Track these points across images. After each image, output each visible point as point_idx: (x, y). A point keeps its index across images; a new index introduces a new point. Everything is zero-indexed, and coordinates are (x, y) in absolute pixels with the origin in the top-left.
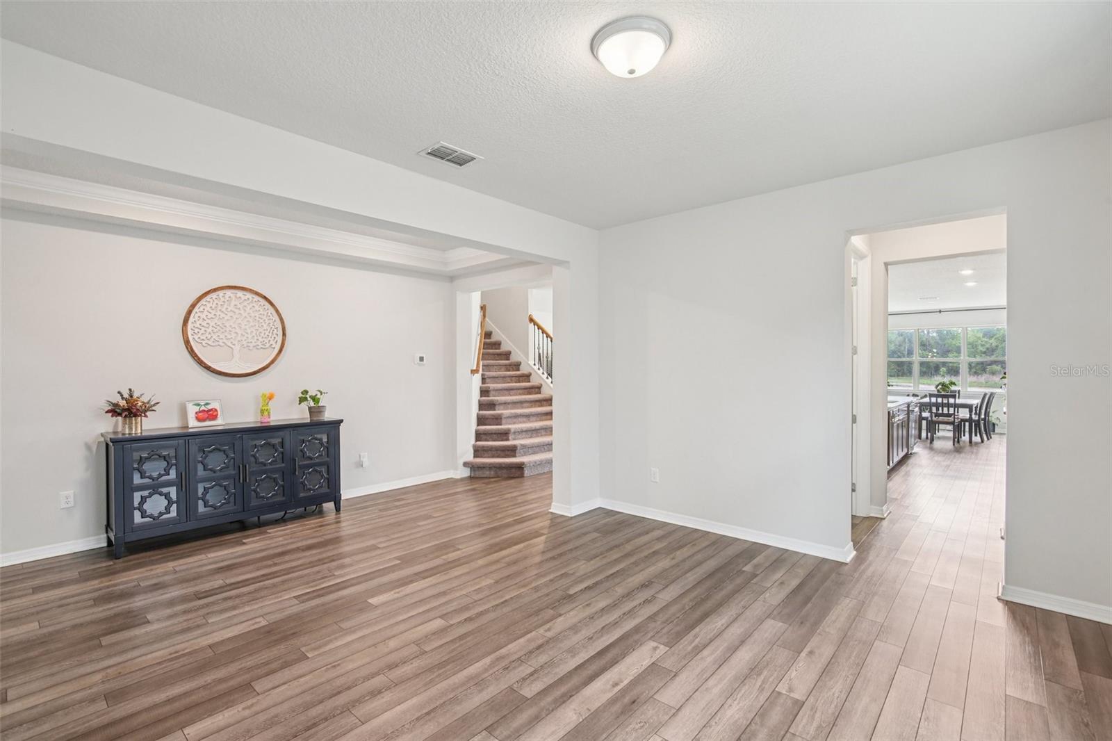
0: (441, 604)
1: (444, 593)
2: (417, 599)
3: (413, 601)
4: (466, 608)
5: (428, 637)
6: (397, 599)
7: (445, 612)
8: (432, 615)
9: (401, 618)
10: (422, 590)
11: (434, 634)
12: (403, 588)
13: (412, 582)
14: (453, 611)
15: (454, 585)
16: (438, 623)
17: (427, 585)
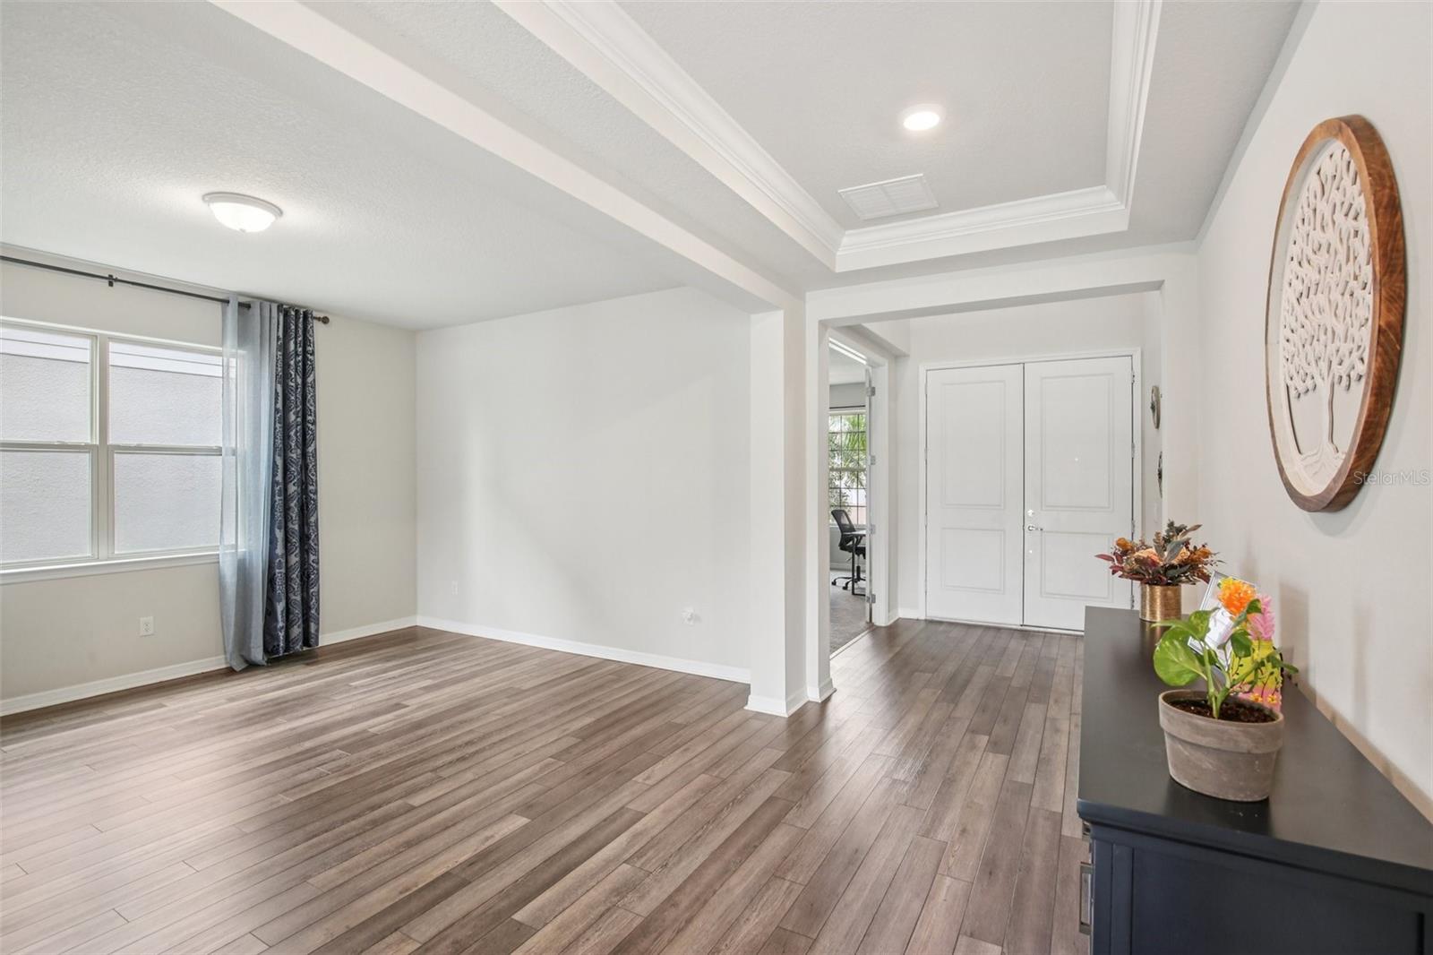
0: (414, 825)
1: (409, 845)
2: (452, 830)
3: (459, 827)
4: (375, 824)
5: (430, 784)
6: (485, 828)
7: (409, 815)
8: (428, 810)
9: (469, 802)
10: (448, 848)
11: (422, 788)
12: (483, 847)
13: (470, 863)
14: (396, 817)
15: (388, 865)
16: (417, 800)
17: (442, 858)
